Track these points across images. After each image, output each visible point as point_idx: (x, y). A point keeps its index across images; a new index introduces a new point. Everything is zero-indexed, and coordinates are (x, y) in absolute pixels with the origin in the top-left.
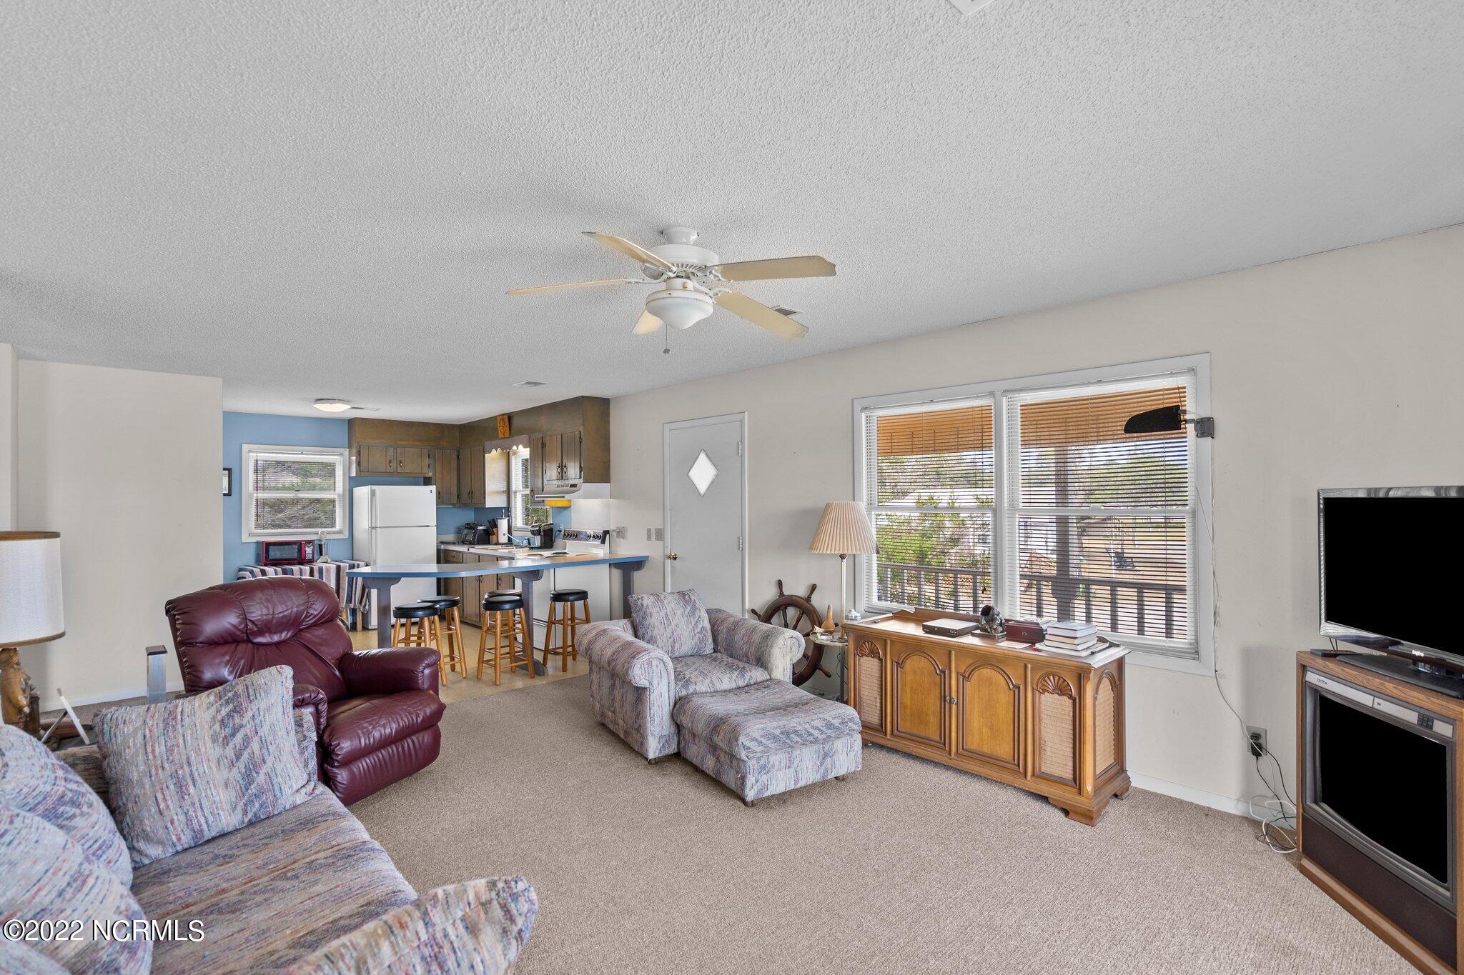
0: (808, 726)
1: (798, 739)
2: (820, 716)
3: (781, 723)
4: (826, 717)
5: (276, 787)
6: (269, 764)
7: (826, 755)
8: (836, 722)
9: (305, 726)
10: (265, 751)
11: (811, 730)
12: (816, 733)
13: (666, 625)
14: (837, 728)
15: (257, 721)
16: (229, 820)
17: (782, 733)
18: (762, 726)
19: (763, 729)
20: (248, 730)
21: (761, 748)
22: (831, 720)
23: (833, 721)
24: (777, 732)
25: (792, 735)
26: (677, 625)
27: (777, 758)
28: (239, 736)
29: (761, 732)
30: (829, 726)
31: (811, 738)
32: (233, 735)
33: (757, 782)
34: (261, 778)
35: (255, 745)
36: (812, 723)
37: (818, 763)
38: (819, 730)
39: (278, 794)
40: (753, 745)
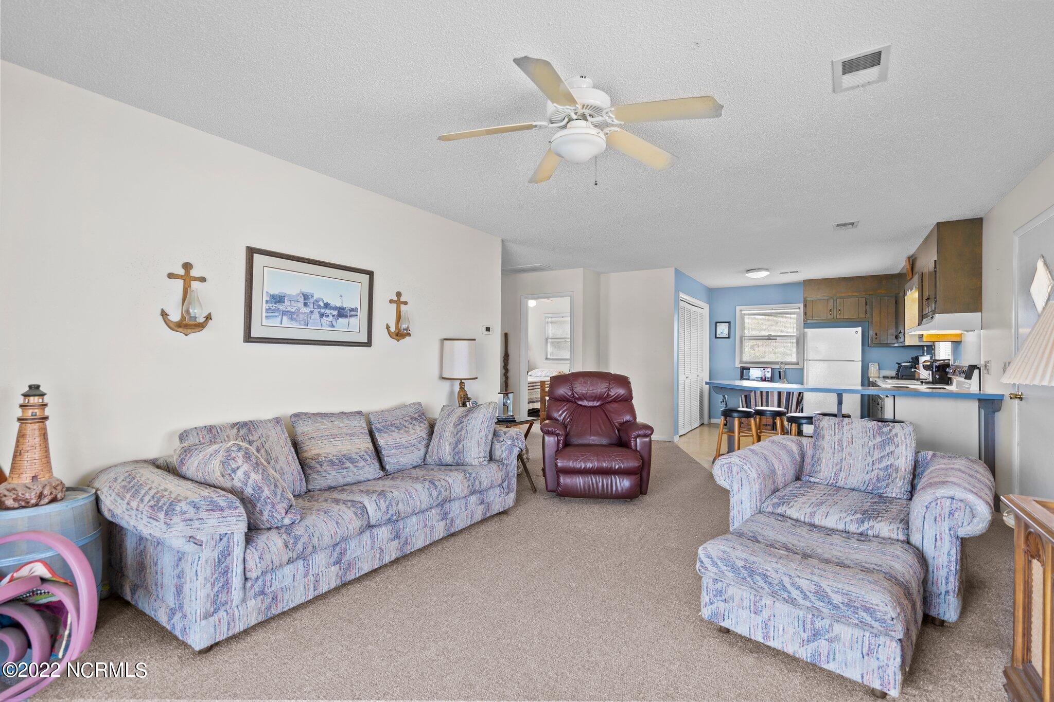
0: (786, 580)
1: (765, 586)
2: (815, 578)
3: (752, 559)
4: (824, 584)
5: (465, 452)
6: (465, 442)
7: (816, 635)
8: (837, 599)
9: (507, 435)
10: (466, 435)
11: (788, 586)
12: (795, 593)
13: (836, 451)
14: (836, 607)
15: (469, 422)
16: (448, 459)
17: (745, 567)
18: (727, 549)
19: (724, 552)
20: (464, 424)
21: (714, 570)
22: (828, 590)
23: (830, 593)
24: (740, 564)
25: (756, 576)
26: (851, 454)
27: (739, 593)
28: (461, 426)
29: (721, 554)
30: (822, 595)
31: (785, 595)
32: (459, 425)
33: (712, 603)
34: (460, 446)
35: (464, 432)
36: (797, 579)
37: (805, 636)
38: (802, 592)
39: (465, 457)
40: (707, 562)
